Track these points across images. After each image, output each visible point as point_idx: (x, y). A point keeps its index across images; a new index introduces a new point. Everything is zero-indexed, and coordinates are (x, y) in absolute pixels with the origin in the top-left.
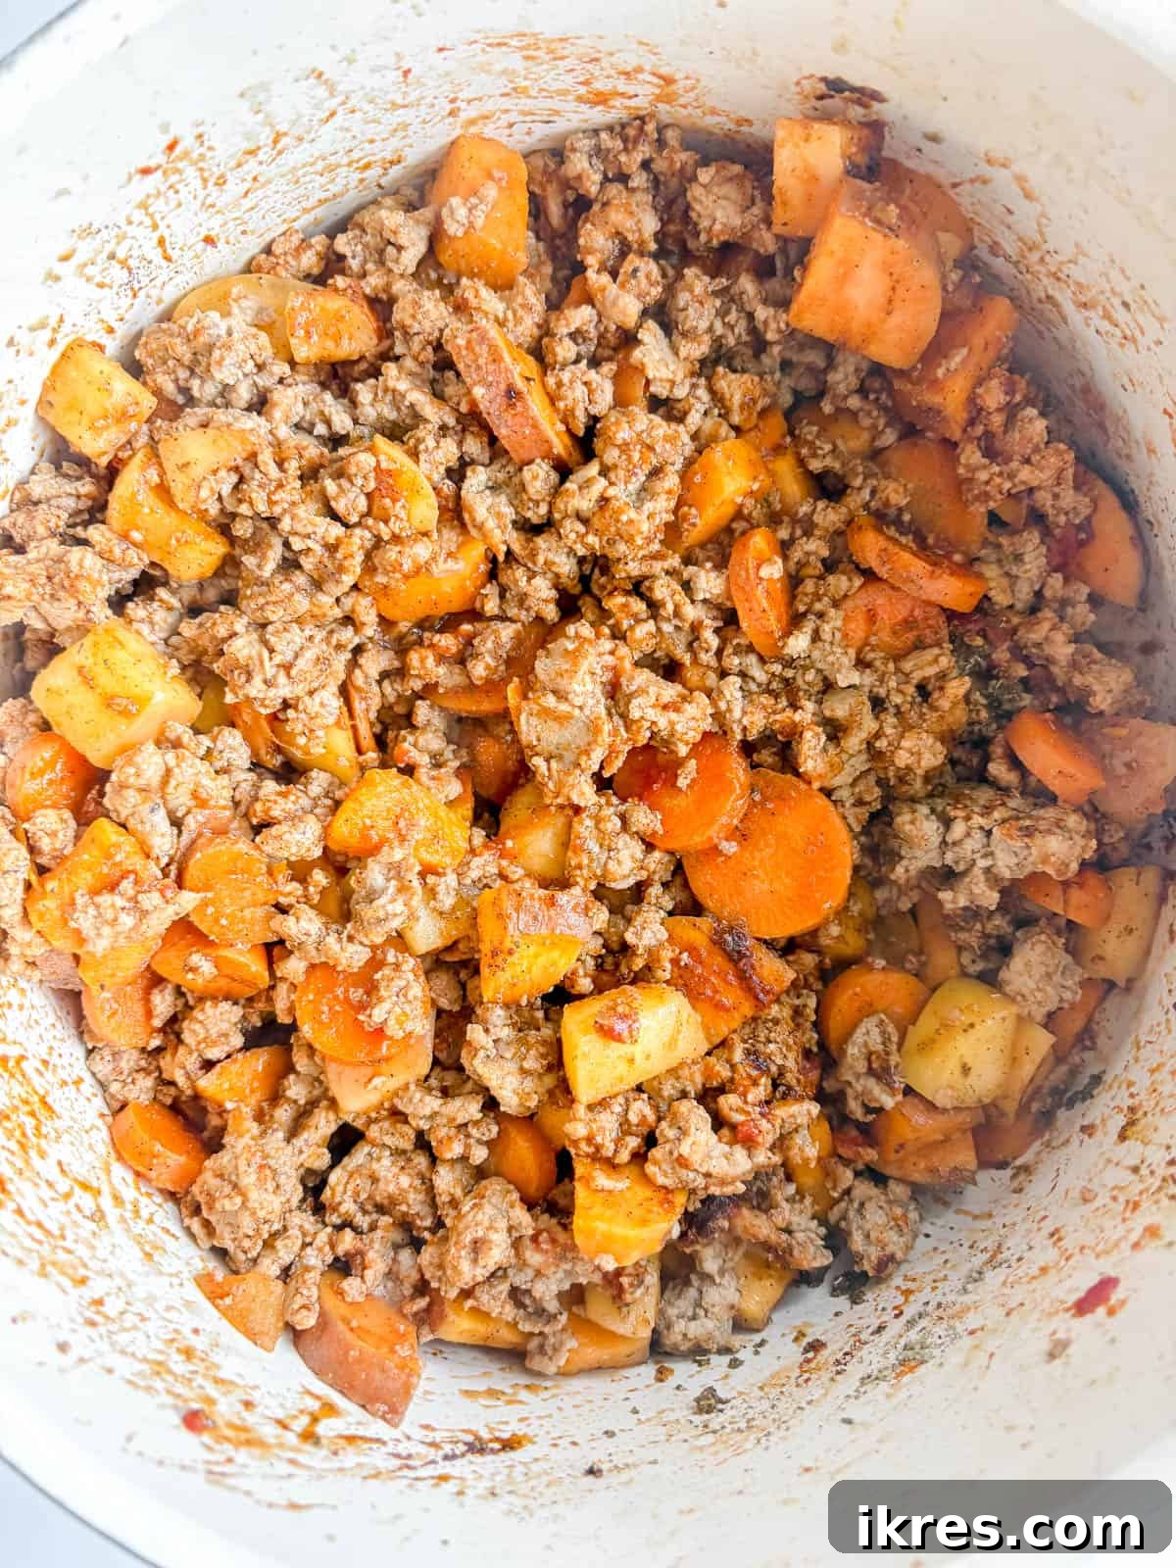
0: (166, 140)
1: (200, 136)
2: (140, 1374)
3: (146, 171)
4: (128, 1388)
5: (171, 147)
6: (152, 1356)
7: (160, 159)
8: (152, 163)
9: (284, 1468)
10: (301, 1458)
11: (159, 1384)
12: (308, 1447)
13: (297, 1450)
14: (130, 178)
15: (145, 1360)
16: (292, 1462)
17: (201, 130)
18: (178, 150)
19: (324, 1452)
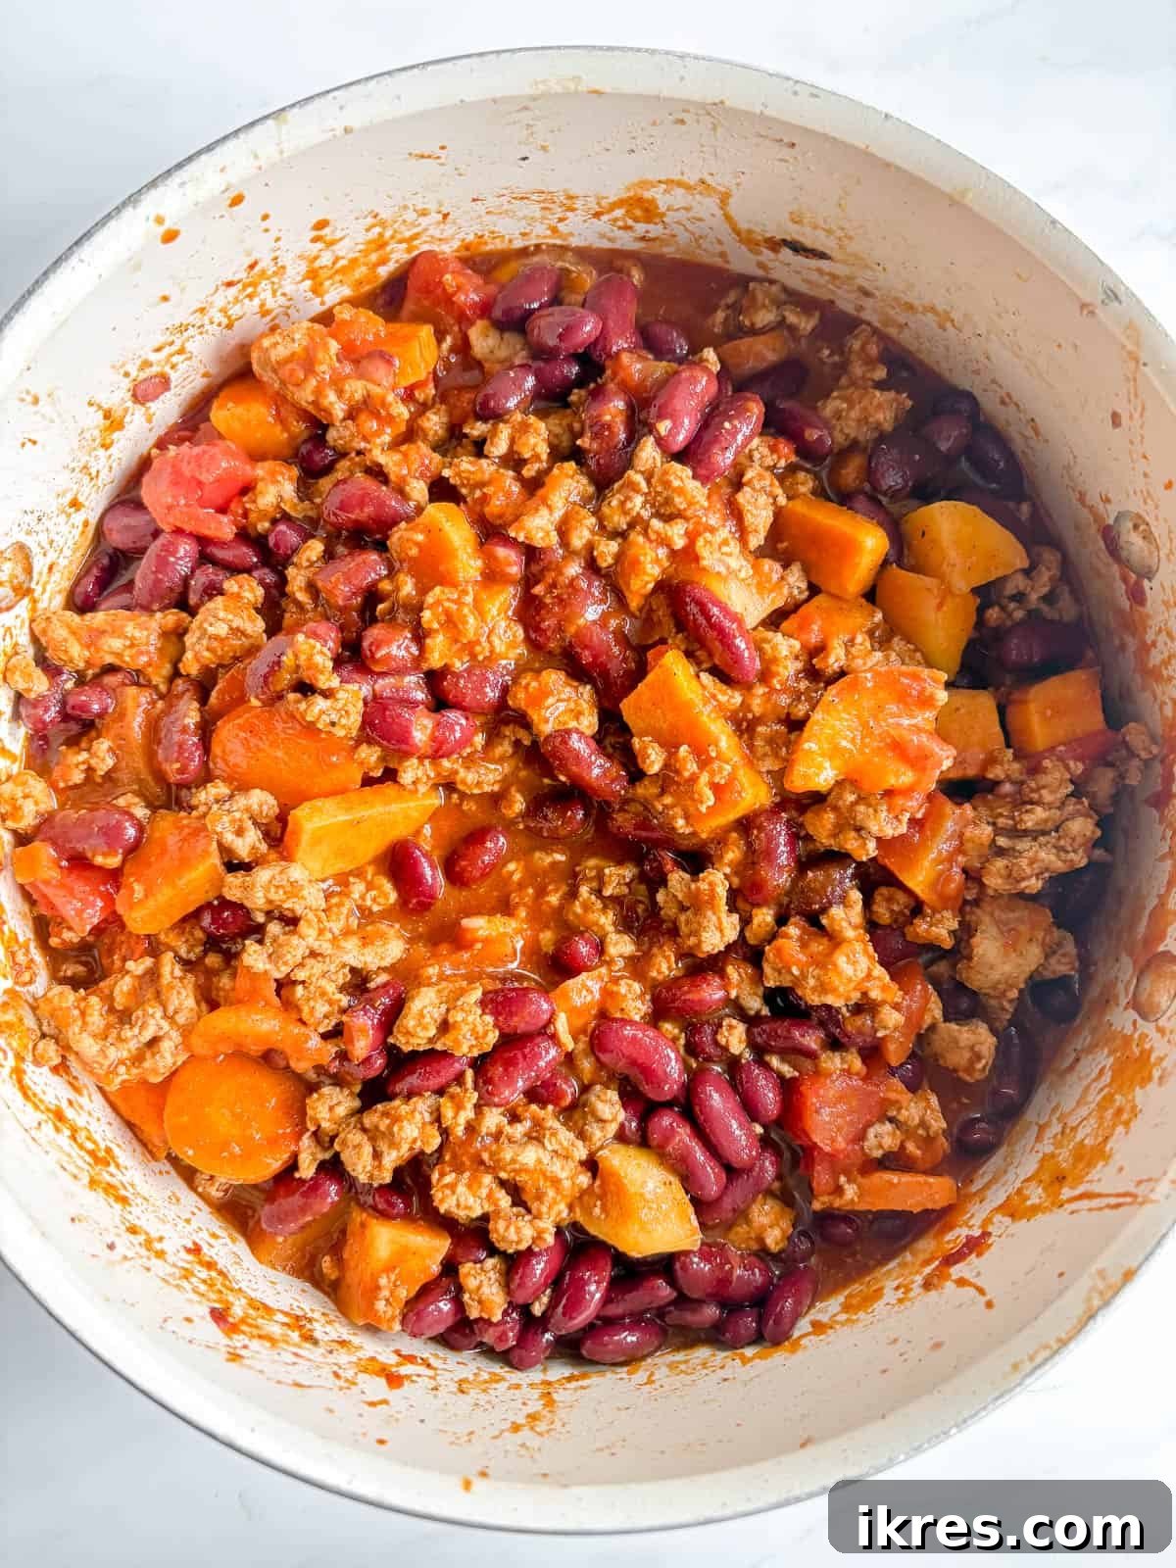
0: (249, 261)
1: (276, 258)
2: (172, 1275)
3: (230, 284)
4: (162, 1284)
5: (252, 267)
6: (181, 1264)
7: (243, 275)
8: (235, 279)
9: (291, 1359)
10: (301, 1352)
11: (185, 1284)
12: (307, 1345)
13: (300, 1347)
14: (217, 289)
15: (174, 1265)
16: (296, 1355)
17: (277, 253)
18: (257, 269)
19: (321, 1351)
